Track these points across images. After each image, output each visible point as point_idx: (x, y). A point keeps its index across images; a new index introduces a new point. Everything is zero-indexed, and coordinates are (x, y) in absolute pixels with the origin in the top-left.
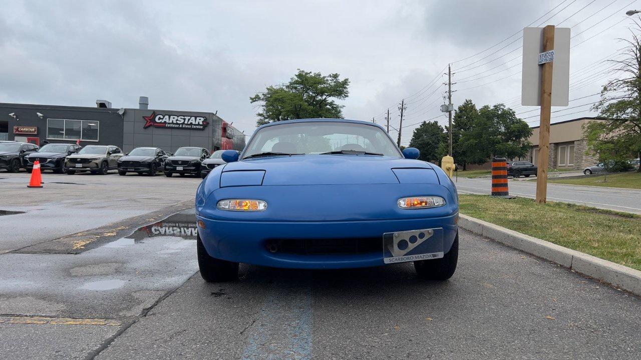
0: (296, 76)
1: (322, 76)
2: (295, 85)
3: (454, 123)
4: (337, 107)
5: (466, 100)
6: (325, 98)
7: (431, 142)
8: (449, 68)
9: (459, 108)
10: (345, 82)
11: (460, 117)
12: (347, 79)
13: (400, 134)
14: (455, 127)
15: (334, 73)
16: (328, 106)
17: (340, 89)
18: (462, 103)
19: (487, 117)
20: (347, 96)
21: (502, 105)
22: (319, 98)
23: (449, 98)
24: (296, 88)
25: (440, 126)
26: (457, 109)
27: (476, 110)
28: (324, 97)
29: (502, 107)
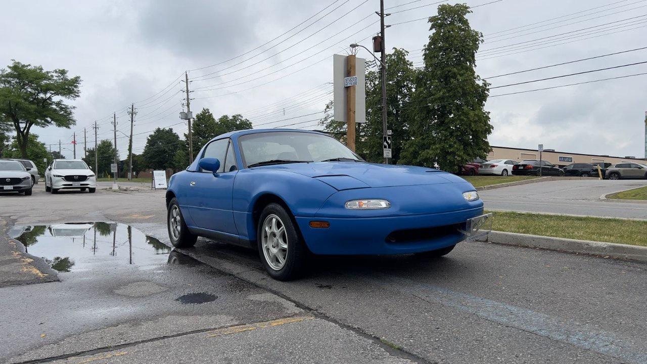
0: (10, 67)
1: (44, 71)
2: (9, 79)
3: (192, 131)
4: (66, 107)
5: (204, 109)
6: (50, 97)
7: (167, 149)
8: (186, 75)
9: (197, 116)
10: (76, 80)
11: (198, 125)
12: (78, 77)
13: (131, 141)
14: (194, 135)
15: (61, 69)
16: (54, 106)
17: (69, 87)
18: (200, 112)
19: (227, 126)
20: (78, 96)
21: (240, 115)
22: (41, 95)
23: (188, 105)
24: (9, 82)
25: (176, 133)
26: (195, 117)
27: (213, 119)
28: (48, 95)
29: (240, 117)
